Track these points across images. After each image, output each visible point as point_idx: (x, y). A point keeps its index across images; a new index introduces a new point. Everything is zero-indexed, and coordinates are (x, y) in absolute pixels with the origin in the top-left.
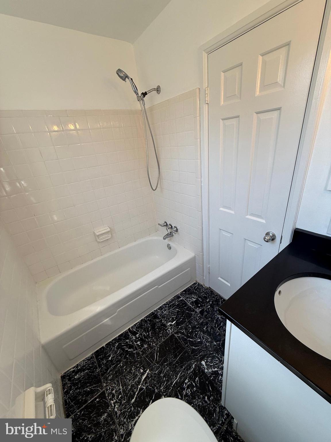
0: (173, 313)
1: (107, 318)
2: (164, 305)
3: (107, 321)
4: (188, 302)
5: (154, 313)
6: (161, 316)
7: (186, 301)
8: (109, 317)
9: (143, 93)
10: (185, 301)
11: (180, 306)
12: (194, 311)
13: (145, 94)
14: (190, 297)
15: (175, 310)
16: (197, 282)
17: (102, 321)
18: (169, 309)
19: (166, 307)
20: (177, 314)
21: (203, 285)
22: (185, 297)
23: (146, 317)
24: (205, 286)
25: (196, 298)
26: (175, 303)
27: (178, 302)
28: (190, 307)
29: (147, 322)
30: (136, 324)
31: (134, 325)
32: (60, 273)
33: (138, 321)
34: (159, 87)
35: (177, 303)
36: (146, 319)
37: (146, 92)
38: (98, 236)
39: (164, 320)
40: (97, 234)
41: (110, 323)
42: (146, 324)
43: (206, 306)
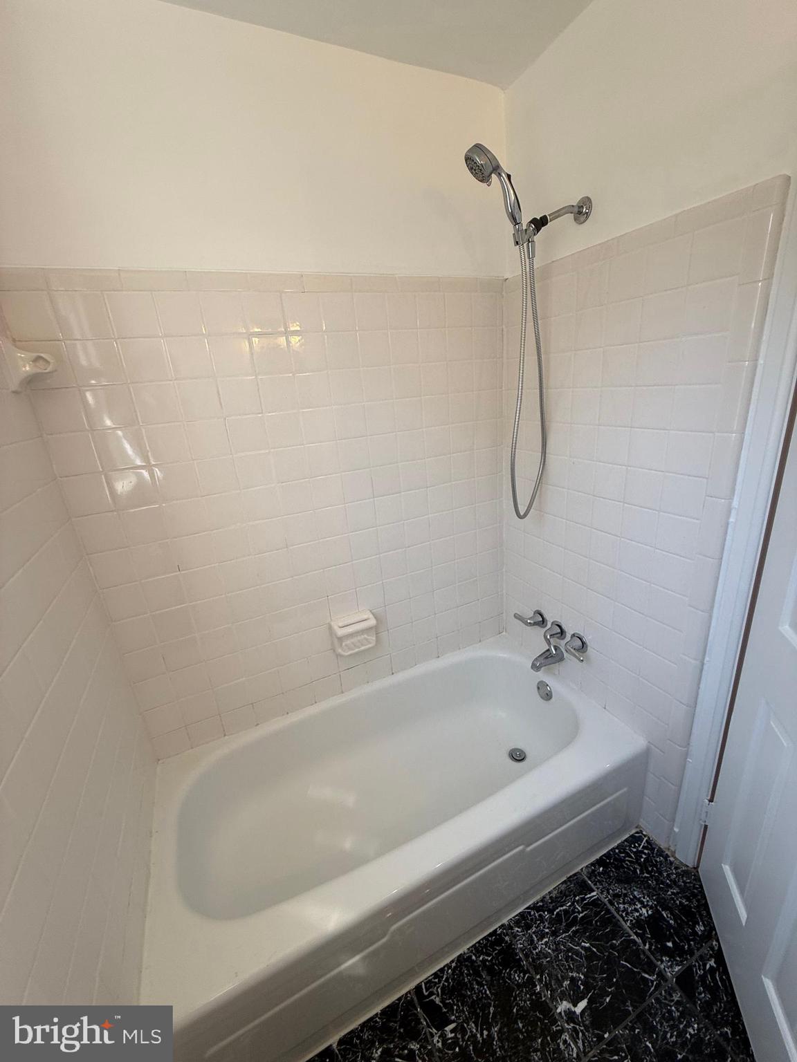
0: (573, 959)
1: (354, 956)
2: (534, 907)
3: (354, 965)
4: (622, 916)
5: (500, 935)
6: (527, 956)
7: (612, 909)
8: (361, 951)
9: (535, 219)
10: (608, 911)
11: (596, 930)
12: (651, 968)
13: (540, 223)
14: (626, 895)
15: (579, 944)
16: (641, 832)
17: (339, 965)
18: (555, 934)
19: (541, 918)
20: (589, 968)
21: (669, 854)
22: (608, 893)
23: (477, 949)
24: (675, 858)
25: (651, 907)
26: (573, 912)
27: (584, 909)
28: (634, 942)
29: (481, 977)
30: (442, 970)
31: (436, 975)
32: (225, 735)
33: (447, 961)
34: (587, 202)
35: (579, 912)
36: (474, 957)
37: (545, 217)
38: (341, 639)
39: (540, 980)
40: (340, 632)
41: (361, 971)
42: (478, 983)
43: (697, 954)
